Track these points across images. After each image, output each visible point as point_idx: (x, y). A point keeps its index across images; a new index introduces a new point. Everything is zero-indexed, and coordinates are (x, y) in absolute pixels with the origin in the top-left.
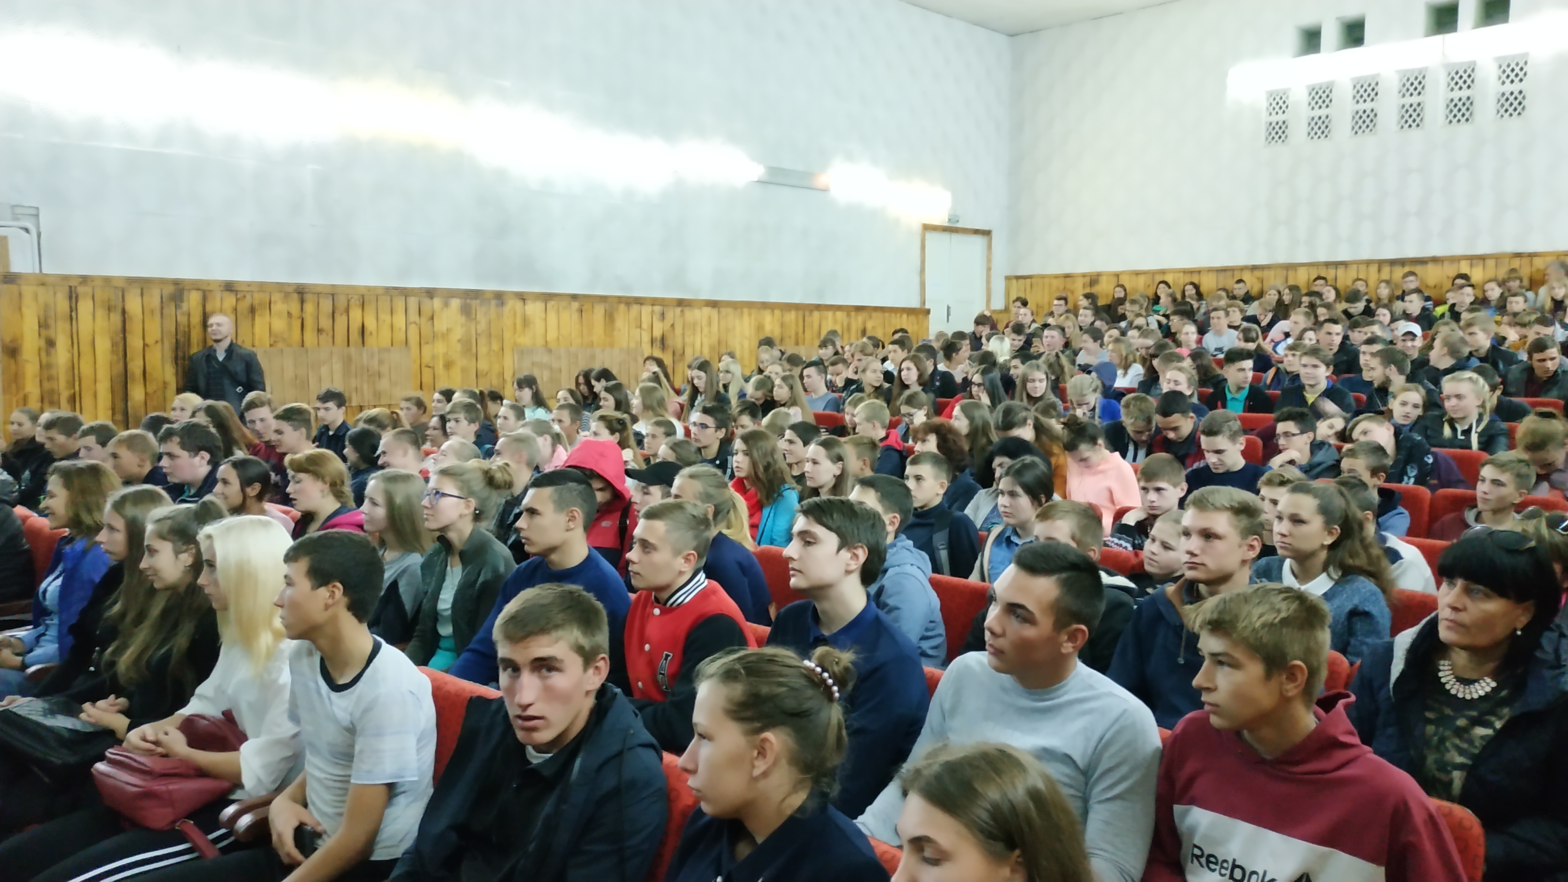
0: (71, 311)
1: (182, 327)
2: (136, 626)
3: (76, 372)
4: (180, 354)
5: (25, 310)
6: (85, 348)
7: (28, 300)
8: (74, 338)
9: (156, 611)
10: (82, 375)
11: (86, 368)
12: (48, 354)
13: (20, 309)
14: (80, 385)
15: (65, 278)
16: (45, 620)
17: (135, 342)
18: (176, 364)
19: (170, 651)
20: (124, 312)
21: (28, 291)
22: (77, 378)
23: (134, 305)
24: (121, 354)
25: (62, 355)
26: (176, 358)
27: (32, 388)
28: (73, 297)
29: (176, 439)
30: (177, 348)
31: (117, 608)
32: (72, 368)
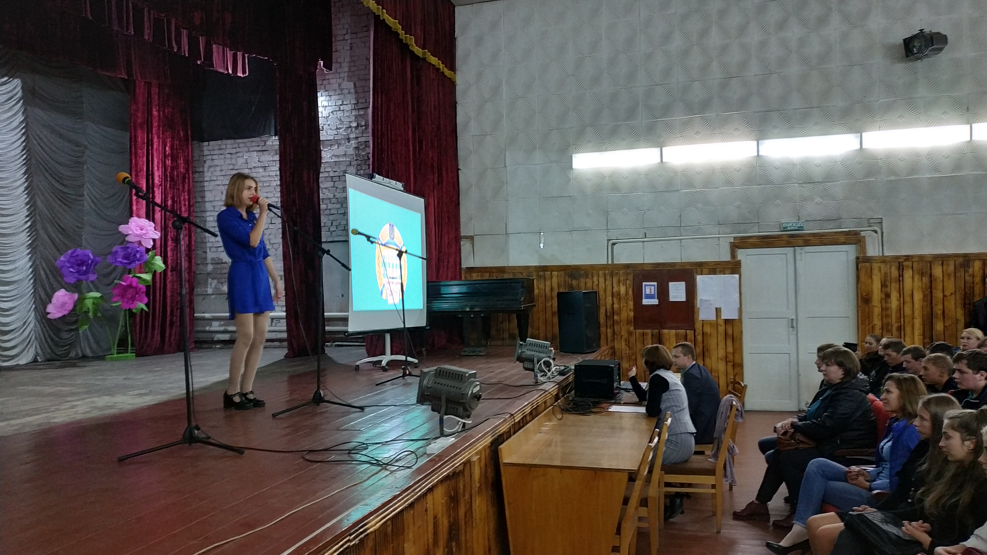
0: (900, 277)
1: (968, 285)
2: (936, 480)
3: (902, 313)
4: (967, 301)
5: (874, 277)
6: (908, 299)
7: (876, 271)
8: (901, 292)
9: (949, 474)
10: (905, 314)
11: (908, 310)
12: (886, 302)
13: (871, 277)
14: (904, 320)
15: (897, 257)
16: (882, 464)
17: (938, 294)
18: (964, 307)
19: (958, 500)
20: (931, 276)
21: (876, 266)
22: (902, 316)
23: (938, 271)
24: (929, 302)
25: (894, 303)
26: (965, 304)
27: (877, 322)
28: (901, 268)
29: (966, 362)
30: (965, 298)
31: (925, 466)
32: (900, 310)
